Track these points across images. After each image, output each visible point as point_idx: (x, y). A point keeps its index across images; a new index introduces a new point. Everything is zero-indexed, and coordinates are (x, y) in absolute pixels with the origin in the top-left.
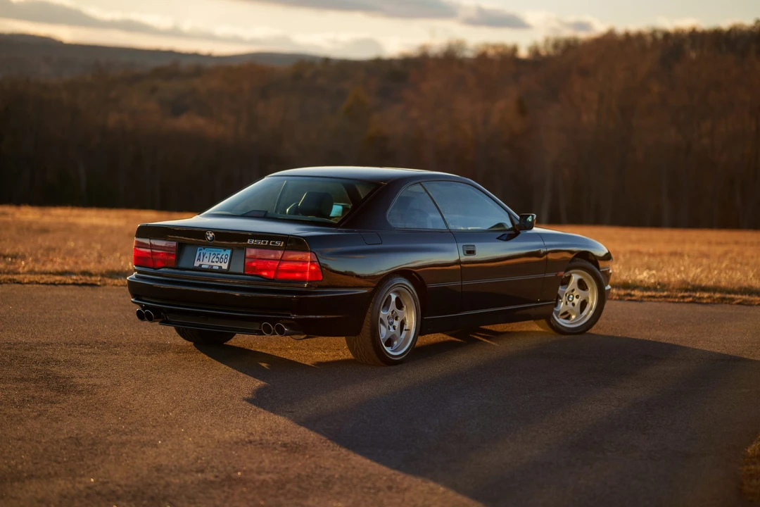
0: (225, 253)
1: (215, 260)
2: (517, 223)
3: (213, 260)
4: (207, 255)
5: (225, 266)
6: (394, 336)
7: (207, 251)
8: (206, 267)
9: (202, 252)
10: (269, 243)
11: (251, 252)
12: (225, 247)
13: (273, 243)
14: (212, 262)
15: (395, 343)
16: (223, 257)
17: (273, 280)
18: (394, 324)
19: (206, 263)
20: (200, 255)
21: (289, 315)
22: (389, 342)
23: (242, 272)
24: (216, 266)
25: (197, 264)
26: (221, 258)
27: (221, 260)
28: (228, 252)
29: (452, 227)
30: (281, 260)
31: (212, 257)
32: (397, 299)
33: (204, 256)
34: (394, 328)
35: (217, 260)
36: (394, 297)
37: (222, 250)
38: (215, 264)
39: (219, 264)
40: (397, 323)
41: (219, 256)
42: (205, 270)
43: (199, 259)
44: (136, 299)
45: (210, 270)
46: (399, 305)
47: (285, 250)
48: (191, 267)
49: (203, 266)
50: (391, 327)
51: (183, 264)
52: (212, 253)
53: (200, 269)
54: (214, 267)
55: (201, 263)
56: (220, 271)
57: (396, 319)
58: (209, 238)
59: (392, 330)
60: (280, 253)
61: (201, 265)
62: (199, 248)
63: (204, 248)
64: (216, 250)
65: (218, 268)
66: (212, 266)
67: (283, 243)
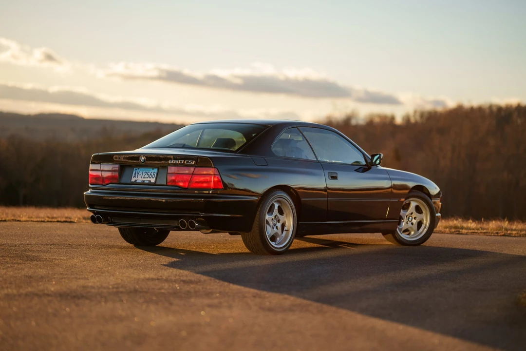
0: (153, 171)
1: (146, 176)
2: (369, 161)
3: (144, 176)
4: (141, 173)
5: (153, 180)
6: (276, 233)
7: (141, 171)
8: (140, 181)
10: (184, 162)
11: (172, 170)
12: (153, 167)
13: (187, 162)
14: (144, 178)
15: (278, 239)
16: (152, 174)
17: (187, 188)
18: (277, 225)
19: (140, 179)
20: (135, 174)
21: (199, 214)
22: (273, 238)
23: (165, 183)
24: (147, 180)
25: (133, 180)
26: (151, 175)
28: (156, 170)
29: (319, 159)
30: (193, 174)
31: (144, 174)
32: (279, 207)
33: (138, 174)
34: (277, 228)
35: (147, 176)
36: (276, 206)
37: (151, 169)
38: (146, 179)
39: (149, 179)
40: (279, 225)
41: (149, 174)
42: (139, 184)
43: (135, 177)
44: (90, 208)
45: (143, 183)
46: (281, 212)
47: (196, 166)
48: (129, 182)
49: (137, 181)
50: (275, 227)
51: (124, 180)
52: (144, 172)
53: (135, 183)
54: (145, 182)
55: (136, 179)
56: (150, 184)
57: (279, 221)
58: (142, 160)
59: (275, 229)
60: (192, 169)
61: (136, 181)
62: (135, 169)
63: (139, 169)
64: (147, 170)
65: (148, 182)
66: (144, 181)
67: (194, 161)
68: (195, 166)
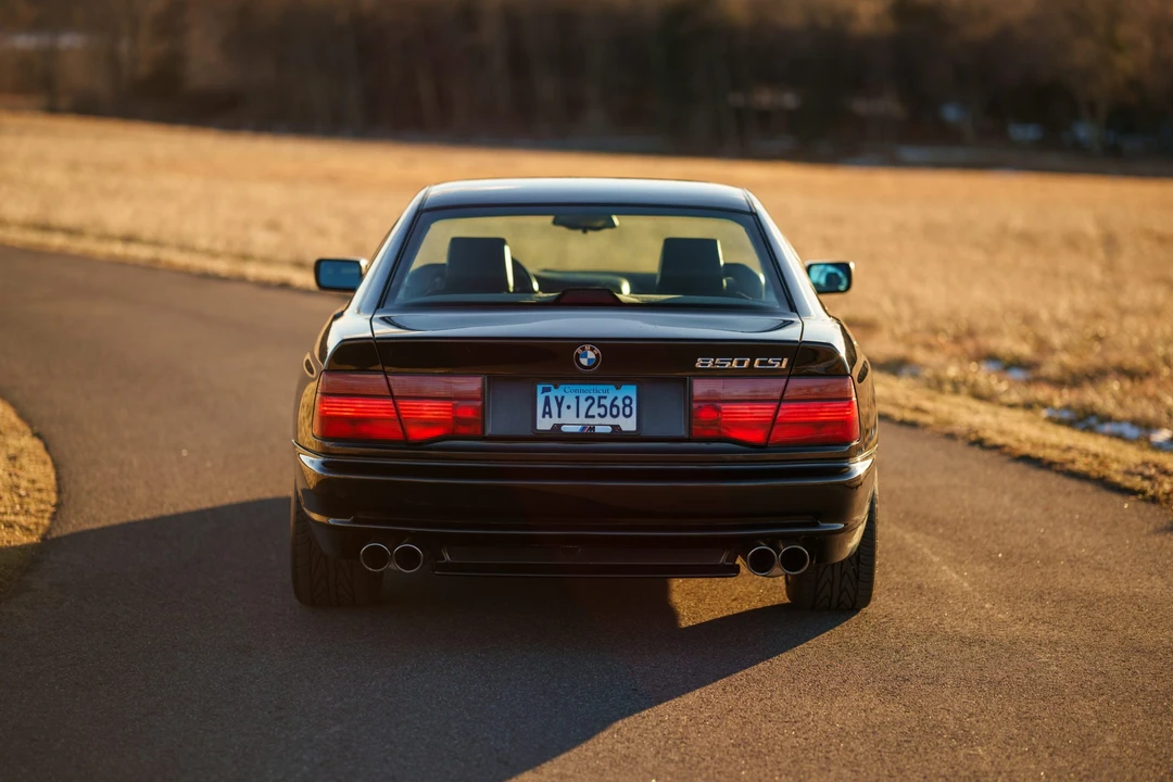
0: (621, 394)
1: (595, 410)
3: (587, 412)
4: (570, 400)
5: (629, 424)
7: (568, 393)
8: (576, 429)
9: (552, 394)
10: (752, 363)
11: (700, 388)
12: (618, 382)
14: (587, 416)
16: (619, 403)
17: (765, 446)
19: (571, 422)
20: (547, 403)
23: (683, 433)
24: (603, 426)
25: (544, 424)
26: (612, 405)
27: (612, 410)
28: (631, 391)
30: (781, 399)
31: (584, 405)
33: (559, 405)
35: (602, 411)
37: (612, 388)
38: (597, 420)
39: (609, 420)
41: (607, 403)
42: (572, 437)
43: (547, 413)
45: (588, 435)
47: (789, 376)
48: (528, 432)
49: (565, 429)
51: (501, 426)
52: (583, 397)
53: (556, 434)
54: (598, 430)
55: (555, 420)
56: (617, 434)
58: (584, 361)
60: (773, 387)
61: (558, 427)
62: (540, 388)
63: (556, 387)
64: (596, 390)
65: (608, 430)
66: (592, 427)
67: (785, 361)
68: (789, 374)
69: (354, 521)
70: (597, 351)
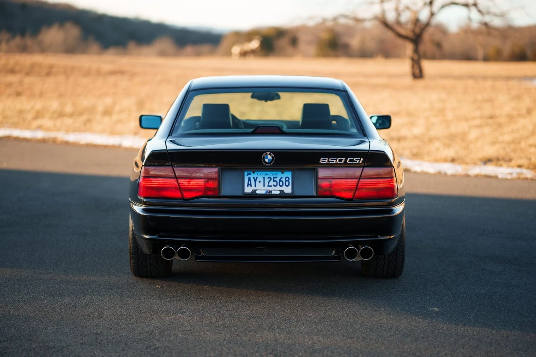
0: (284, 175)
1: (272, 183)
3: (269, 184)
4: (260, 178)
5: (288, 190)
7: (259, 176)
8: (263, 192)
9: (252, 176)
10: (346, 160)
11: (322, 172)
12: (283, 170)
13: (350, 160)
14: (268, 186)
16: (283, 180)
17: (353, 200)
19: (261, 189)
20: (249, 180)
21: (377, 237)
23: (314, 194)
25: (248, 190)
26: (280, 181)
27: (280, 183)
28: (289, 174)
30: (360, 178)
31: (267, 181)
33: (255, 181)
35: (275, 184)
37: (280, 173)
38: (273, 188)
39: (279, 188)
41: (278, 180)
42: (261, 196)
43: (249, 185)
45: (269, 196)
47: (364, 166)
48: (239, 193)
49: (258, 192)
51: (228, 191)
52: (266, 177)
53: (254, 195)
54: (273, 192)
55: (253, 188)
56: (282, 195)
58: (267, 160)
60: (357, 172)
61: (254, 191)
62: (246, 173)
63: (253, 172)
64: (272, 174)
65: (278, 192)
66: (271, 191)
67: (362, 159)
69: (159, 236)
70: (273, 155)
